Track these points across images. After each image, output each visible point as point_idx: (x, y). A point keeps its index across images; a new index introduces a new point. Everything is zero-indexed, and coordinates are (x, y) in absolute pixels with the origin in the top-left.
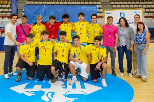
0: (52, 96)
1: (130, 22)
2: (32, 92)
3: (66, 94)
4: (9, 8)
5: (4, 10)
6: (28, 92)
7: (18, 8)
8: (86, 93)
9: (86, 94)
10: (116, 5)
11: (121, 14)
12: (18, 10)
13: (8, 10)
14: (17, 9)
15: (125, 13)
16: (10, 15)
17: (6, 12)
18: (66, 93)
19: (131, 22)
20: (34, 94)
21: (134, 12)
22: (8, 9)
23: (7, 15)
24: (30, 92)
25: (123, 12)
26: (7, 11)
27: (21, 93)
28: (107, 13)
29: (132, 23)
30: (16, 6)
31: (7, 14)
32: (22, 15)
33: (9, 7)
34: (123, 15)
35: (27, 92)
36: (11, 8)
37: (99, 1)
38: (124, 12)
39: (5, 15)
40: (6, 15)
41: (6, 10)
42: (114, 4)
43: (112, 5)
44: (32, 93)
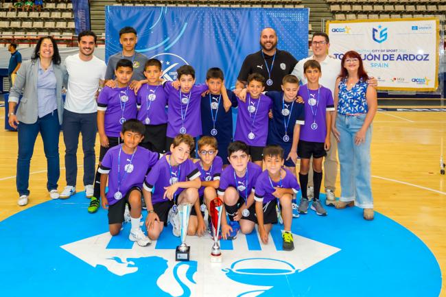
0: (190, 275)
1: (399, 55)
2: (128, 260)
3: (234, 270)
4: (68, 20)
5: (55, 26)
6: (118, 260)
7: (92, 21)
8: (294, 269)
9: (293, 271)
10: (345, 13)
11: (373, 33)
12: (92, 26)
13: (67, 26)
14: (89, 23)
15: (386, 29)
16: (71, 38)
17: (61, 29)
18: (232, 267)
19: (404, 55)
20: (135, 269)
21: (413, 27)
22: (67, 23)
23: (63, 38)
24: (124, 260)
25: (380, 27)
26: (65, 27)
27: (95, 266)
28: (336, 30)
29: (406, 58)
30: (86, 14)
31: (64, 34)
32: (102, 38)
33: (70, 17)
34: (381, 36)
35: (115, 261)
36: (73, 19)
37: (300, 3)
38: (383, 28)
39: (59, 38)
40: (61, 37)
41: (61, 25)
42: (340, 12)
43: (334, 13)
44: (129, 266)
